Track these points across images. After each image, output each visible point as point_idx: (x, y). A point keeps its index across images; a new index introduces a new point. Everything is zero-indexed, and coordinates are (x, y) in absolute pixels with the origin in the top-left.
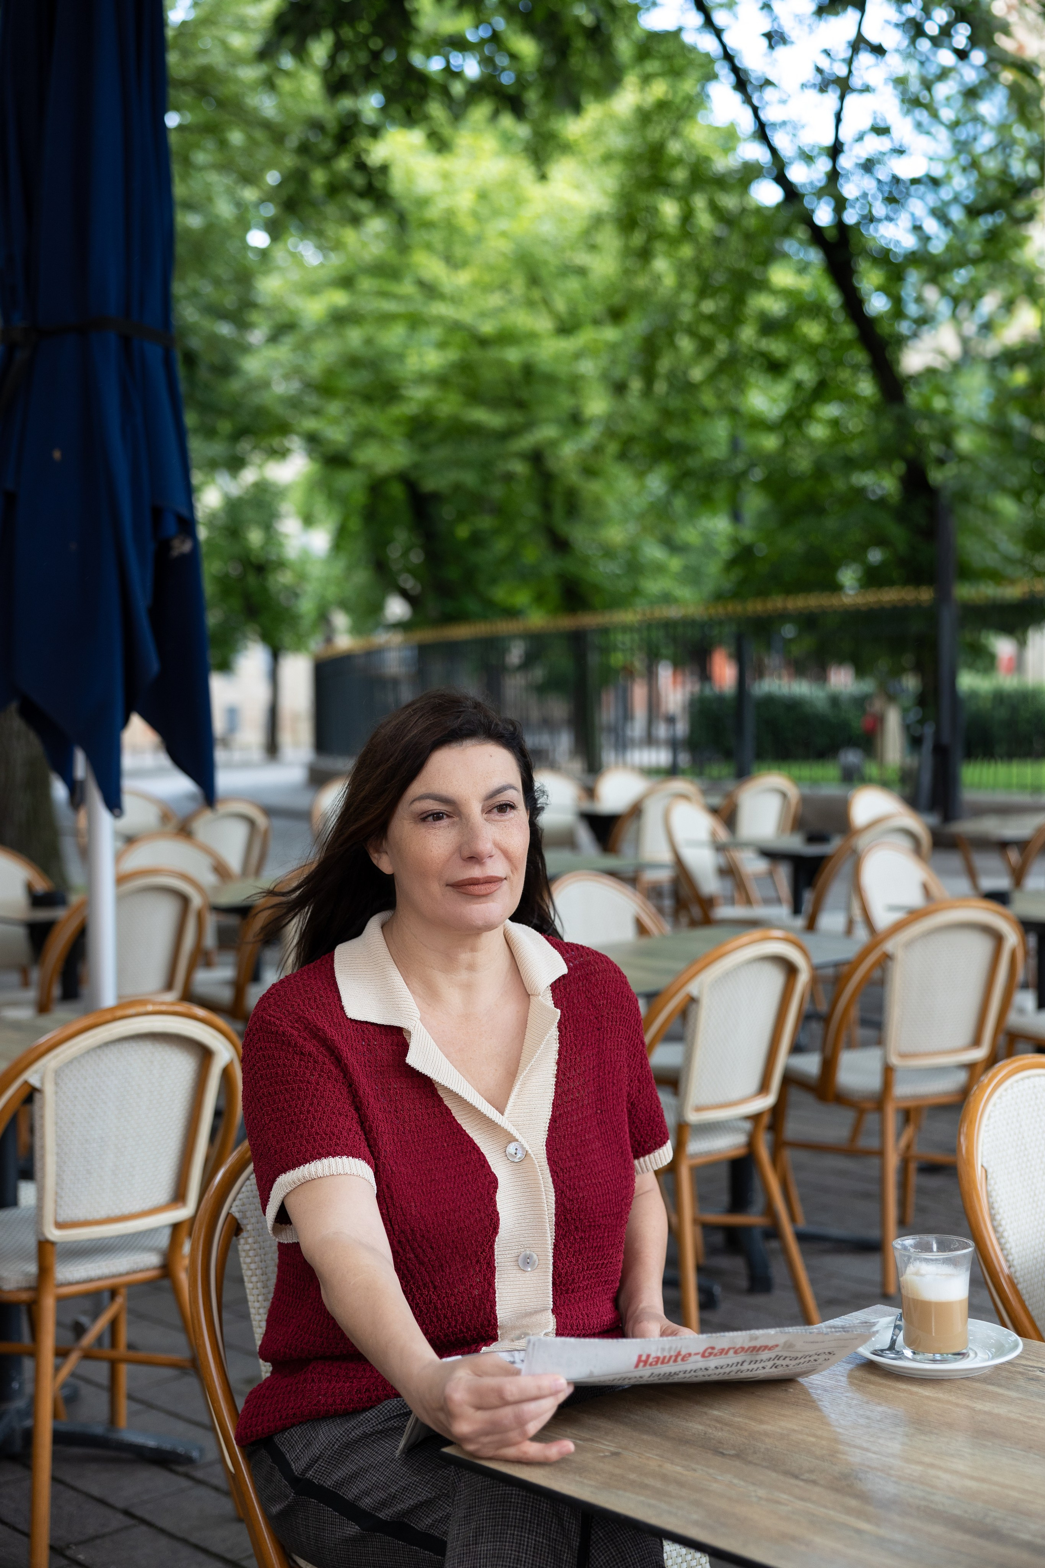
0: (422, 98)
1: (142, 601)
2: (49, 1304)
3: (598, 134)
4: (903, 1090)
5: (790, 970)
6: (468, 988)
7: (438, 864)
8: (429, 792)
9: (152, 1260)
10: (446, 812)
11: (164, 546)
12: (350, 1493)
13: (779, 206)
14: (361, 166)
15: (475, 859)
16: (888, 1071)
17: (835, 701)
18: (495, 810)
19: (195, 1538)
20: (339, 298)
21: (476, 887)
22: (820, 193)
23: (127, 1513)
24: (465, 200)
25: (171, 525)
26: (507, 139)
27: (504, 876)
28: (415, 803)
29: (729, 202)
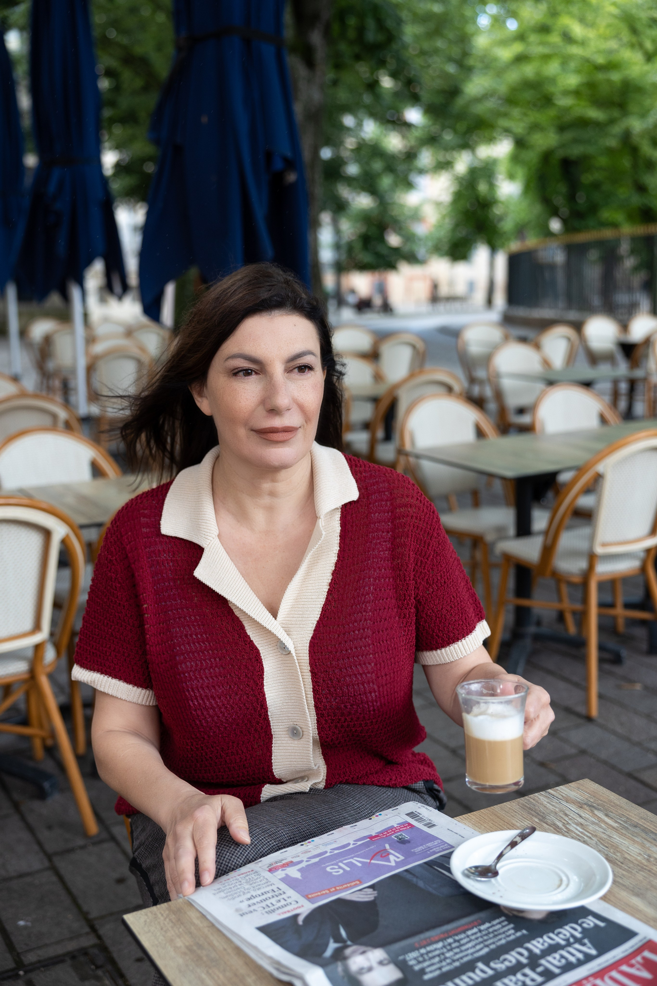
1: (259, 212)
6: (270, 509)
7: (245, 413)
8: (240, 352)
10: (254, 369)
15: (274, 411)
18: (296, 370)
21: (275, 434)
25: (280, 164)
27: (298, 425)
28: (229, 360)
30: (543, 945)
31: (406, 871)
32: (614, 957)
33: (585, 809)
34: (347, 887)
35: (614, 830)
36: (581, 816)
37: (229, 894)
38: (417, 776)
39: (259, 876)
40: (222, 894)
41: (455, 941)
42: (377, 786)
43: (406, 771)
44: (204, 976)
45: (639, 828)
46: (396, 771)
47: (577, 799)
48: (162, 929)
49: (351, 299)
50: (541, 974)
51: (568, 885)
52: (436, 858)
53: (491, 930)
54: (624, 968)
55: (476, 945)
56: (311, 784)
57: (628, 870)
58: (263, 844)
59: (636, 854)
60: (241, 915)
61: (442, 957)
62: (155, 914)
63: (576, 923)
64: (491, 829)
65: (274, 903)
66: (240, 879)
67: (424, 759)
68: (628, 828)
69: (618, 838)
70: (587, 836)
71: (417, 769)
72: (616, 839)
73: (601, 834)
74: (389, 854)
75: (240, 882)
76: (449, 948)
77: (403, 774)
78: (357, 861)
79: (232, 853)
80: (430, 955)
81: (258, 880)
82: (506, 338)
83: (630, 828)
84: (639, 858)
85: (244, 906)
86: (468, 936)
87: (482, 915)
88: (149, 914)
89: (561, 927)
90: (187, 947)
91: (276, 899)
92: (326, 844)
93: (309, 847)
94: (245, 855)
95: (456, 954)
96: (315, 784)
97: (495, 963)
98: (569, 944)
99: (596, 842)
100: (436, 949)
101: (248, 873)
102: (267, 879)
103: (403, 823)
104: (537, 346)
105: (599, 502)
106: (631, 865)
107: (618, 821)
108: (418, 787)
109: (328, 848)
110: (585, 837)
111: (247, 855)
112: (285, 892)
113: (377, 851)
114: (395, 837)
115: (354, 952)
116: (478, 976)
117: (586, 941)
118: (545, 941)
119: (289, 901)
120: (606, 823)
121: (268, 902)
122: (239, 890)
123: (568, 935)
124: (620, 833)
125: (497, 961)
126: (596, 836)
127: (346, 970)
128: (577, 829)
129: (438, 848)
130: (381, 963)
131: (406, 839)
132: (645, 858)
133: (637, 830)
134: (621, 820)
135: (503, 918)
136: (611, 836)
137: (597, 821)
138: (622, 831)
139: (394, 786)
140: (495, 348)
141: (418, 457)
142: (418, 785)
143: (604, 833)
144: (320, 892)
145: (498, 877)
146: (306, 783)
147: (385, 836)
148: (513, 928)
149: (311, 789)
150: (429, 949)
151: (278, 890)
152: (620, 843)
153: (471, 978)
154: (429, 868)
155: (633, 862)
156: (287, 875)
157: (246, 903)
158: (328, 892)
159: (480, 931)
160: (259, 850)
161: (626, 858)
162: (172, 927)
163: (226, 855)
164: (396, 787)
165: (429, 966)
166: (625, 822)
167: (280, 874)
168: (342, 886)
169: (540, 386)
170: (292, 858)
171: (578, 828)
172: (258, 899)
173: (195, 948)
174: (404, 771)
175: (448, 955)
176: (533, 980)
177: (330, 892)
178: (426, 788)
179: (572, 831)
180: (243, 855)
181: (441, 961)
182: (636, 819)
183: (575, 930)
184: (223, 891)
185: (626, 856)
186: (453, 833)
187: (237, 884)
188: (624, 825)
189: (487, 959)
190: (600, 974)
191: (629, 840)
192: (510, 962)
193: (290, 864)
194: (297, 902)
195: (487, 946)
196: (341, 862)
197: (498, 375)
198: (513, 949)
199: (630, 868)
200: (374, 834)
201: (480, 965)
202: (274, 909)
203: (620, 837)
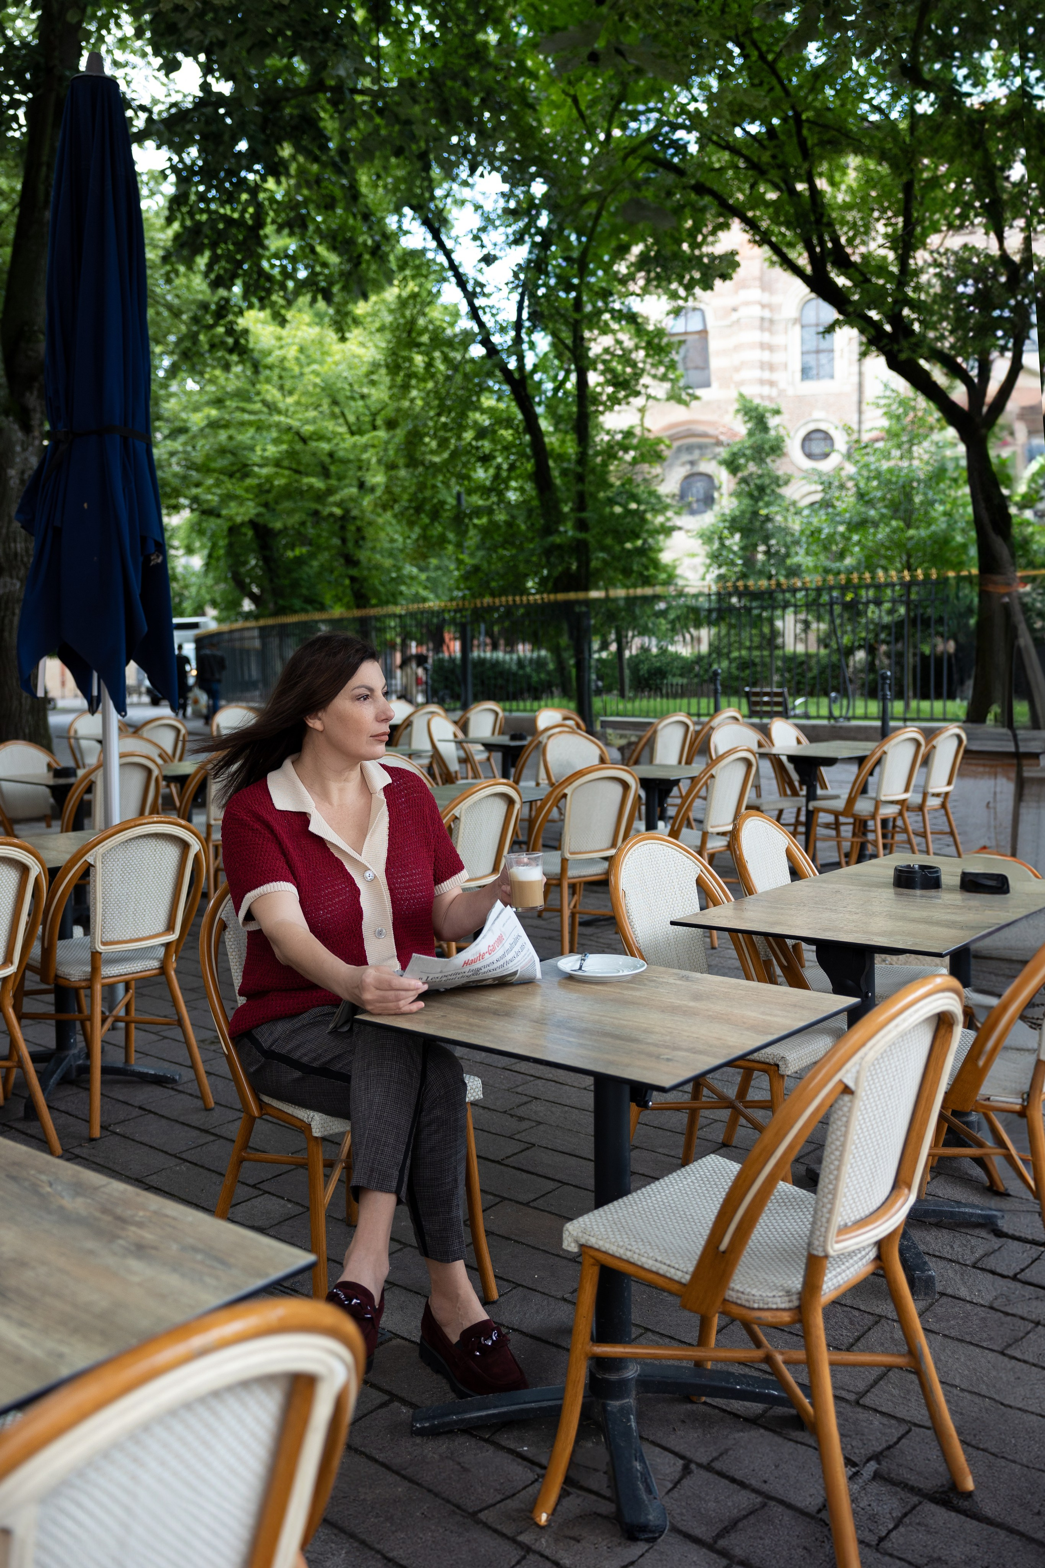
0: (269, 292)
1: (137, 591)
2: (98, 988)
3: (375, 314)
4: (573, 872)
5: (510, 802)
9: (156, 964)
11: (147, 559)
12: (296, 1056)
13: (483, 358)
14: (230, 331)
16: (564, 861)
17: (520, 663)
19: (182, 1119)
20: (214, 413)
22: (509, 352)
23: (140, 1108)
24: (292, 352)
25: (152, 547)
26: (320, 316)
29: (457, 356)
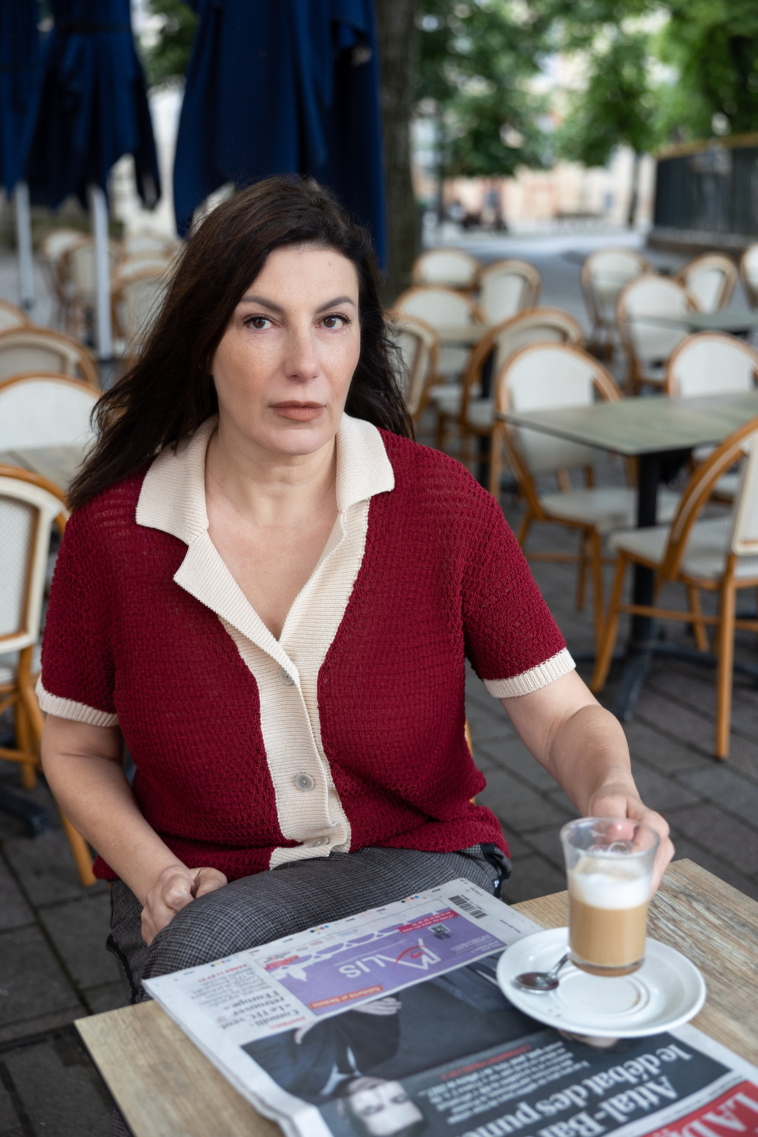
6: (280, 499)
10: (270, 317)
15: (297, 378)
18: (325, 322)
25: (350, 37)
27: (324, 403)
30: (607, 1082)
31: (442, 977)
32: (698, 1101)
33: (681, 900)
34: (363, 995)
35: (716, 929)
36: (674, 909)
37: (212, 998)
38: (472, 839)
39: (252, 975)
40: (203, 999)
41: (496, 1072)
42: (419, 850)
43: (458, 832)
44: (168, 1106)
45: (749, 927)
46: (445, 831)
47: (671, 885)
48: (122, 1040)
49: (456, 213)
50: (601, 1122)
51: (647, 1003)
52: (481, 960)
53: (542, 1059)
54: (710, 1117)
55: (522, 1078)
56: (332, 846)
57: (729, 985)
58: (256, 927)
59: (741, 962)
60: (224, 1027)
61: (476, 1093)
62: (116, 1021)
63: (653, 1054)
64: (557, 922)
65: (268, 1011)
66: (228, 978)
67: (485, 815)
68: (733, 927)
69: (719, 941)
70: (680, 936)
71: (473, 829)
72: (716, 941)
73: (698, 933)
74: (422, 953)
75: (228, 982)
76: (485, 1081)
77: (453, 836)
78: (379, 960)
79: (215, 937)
80: (461, 1090)
81: (251, 981)
82: (645, 269)
83: (736, 927)
84: (744, 968)
85: (228, 1014)
86: (512, 1067)
87: (533, 1038)
88: (108, 1020)
89: (633, 1058)
90: (151, 1067)
91: (271, 1006)
92: (342, 934)
93: (321, 935)
94: (232, 940)
95: (494, 1089)
96: (338, 846)
97: (544, 1105)
98: (641, 1083)
99: (691, 944)
100: (468, 1083)
101: (240, 970)
102: (262, 980)
103: (444, 910)
104: (682, 282)
105: (742, 485)
106: (733, 978)
107: (722, 917)
108: (473, 852)
109: (345, 940)
110: (677, 937)
111: (234, 940)
112: (284, 997)
113: (407, 948)
114: (433, 929)
115: (361, 1088)
116: (519, 1120)
117: (664, 1079)
118: (610, 1078)
119: (287, 1010)
120: (706, 920)
121: (260, 1010)
122: (224, 994)
123: (641, 1069)
124: (723, 933)
125: (545, 1101)
126: (691, 936)
127: (349, 1110)
128: (667, 926)
129: (486, 946)
130: (395, 1100)
131: (446, 932)
132: (751, 969)
133: (745, 930)
134: (726, 916)
135: (559, 1044)
136: (711, 937)
137: (694, 917)
138: (725, 931)
139: (442, 851)
140: (628, 282)
141: (517, 423)
142: (474, 849)
143: (702, 933)
144: (328, 1000)
145: (559, 989)
146: (325, 846)
147: (419, 926)
148: (571, 1059)
149: (332, 854)
150: (459, 1082)
151: (275, 994)
152: (722, 946)
153: (509, 1123)
154: (470, 972)
155: (735, 974)
156: (288, 975)
157: (233, 1010)
158: (338, 1000)
159: (528, 1060)
160: (250, 934)
161: (726, 968)
162: (135, 1039)
163: (206, 939)
164: (444, 852)
165: (458, 1105)
166: (731, 919)
167: (280, 973)
168: (357, 992)
169: (681, 333)
170: (298, 950)
171: (670, 925)
172: (248, 1005)
173: (161, 1068)
174: (456, 832)
175: (484, 1090)
176: (590, 1130)
177: (341, 1001)
178: (483, 853)
179: (661, 929)
180: (229, 940)
181: (473, 1099)
182: (745, 916)
183: (651, 1062)
184: (204, 994)
185: (728, 965)
186: (507, 926)
187: (223, 985)
188: (729, 923)
189: (532, 1099)
190: (677, 1125)
191: (733, 944)
192: (563, 1103)
193: (295, 960)
194: (297, 1012)
195: (535, 1081)
196: (360, 959)
197: (628, 319)
198: (567, 1087)
199: (730, 981)
200: (405, 923)
201: (524, 1107)
202: (267, 1020)
203: (722, 939)
